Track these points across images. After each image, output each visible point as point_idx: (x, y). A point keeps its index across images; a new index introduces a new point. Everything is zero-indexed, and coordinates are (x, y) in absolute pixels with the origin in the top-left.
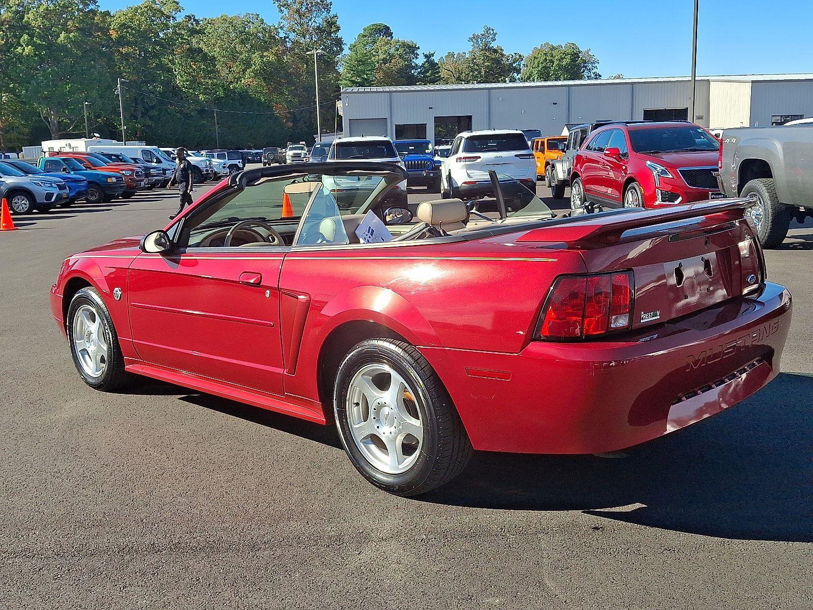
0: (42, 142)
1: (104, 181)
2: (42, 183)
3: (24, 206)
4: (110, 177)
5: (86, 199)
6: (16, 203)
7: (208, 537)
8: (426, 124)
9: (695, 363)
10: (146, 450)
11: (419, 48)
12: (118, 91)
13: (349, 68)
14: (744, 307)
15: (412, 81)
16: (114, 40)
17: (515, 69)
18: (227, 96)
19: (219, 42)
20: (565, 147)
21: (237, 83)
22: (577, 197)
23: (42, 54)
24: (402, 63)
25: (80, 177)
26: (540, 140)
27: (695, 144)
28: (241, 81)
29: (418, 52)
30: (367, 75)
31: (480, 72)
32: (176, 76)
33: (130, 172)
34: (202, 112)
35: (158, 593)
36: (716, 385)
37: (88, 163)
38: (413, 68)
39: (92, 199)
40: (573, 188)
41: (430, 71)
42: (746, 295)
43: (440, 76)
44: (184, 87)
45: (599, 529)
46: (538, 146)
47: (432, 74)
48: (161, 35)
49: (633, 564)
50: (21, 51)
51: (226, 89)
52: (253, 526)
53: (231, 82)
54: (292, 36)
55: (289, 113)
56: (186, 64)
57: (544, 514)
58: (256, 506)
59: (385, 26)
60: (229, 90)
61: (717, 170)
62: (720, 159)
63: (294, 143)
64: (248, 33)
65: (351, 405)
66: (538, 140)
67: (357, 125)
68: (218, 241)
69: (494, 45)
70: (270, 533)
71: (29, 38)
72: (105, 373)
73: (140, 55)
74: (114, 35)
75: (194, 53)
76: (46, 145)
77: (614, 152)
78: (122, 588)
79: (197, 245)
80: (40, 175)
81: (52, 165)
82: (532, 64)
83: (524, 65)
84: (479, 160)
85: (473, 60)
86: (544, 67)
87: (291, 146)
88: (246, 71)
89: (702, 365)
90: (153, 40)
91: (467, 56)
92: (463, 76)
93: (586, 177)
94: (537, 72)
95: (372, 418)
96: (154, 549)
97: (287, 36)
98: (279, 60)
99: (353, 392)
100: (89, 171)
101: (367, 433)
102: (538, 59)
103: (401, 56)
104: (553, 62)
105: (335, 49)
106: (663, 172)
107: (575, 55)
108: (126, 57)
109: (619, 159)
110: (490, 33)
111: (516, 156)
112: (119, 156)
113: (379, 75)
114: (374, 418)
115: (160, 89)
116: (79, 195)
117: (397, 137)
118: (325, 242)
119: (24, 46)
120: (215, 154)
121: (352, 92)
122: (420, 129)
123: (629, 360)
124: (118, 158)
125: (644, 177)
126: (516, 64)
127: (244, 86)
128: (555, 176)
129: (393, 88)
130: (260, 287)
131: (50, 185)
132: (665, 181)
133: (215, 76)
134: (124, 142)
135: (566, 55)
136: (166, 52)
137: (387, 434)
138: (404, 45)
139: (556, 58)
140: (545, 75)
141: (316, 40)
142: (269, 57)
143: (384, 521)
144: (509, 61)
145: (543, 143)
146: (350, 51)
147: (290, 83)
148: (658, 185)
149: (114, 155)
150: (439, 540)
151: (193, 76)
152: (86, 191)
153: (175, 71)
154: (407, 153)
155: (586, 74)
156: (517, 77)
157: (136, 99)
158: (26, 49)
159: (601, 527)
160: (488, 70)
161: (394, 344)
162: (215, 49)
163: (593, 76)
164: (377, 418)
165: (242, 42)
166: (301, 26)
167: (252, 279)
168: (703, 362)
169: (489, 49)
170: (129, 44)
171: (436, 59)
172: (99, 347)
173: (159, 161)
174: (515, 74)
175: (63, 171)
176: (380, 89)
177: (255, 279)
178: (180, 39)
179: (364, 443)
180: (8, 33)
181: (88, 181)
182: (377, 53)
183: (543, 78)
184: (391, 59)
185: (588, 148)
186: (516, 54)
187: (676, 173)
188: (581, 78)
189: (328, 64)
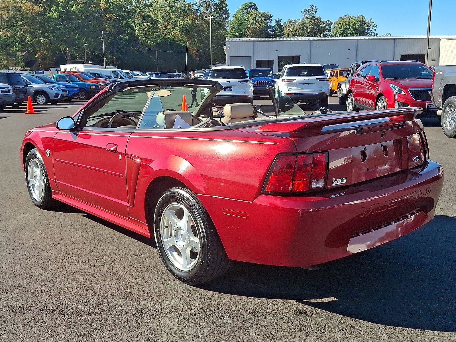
0: (61, 66)
1: (88, 88)
2: (53, 88)
3: (42, 100)
4: (92, 86)
5: (78, 98)
6: (39, 99)
7: (65, 304)
8: (273, 60)
9: (367, 212)
10: (51, 247)
11: (272, 16)
12: (102, 38)
13: (232, 28)
14: (409, 176)
15: (268, 35)
16: (102, 10)
17: (327, 29)
18: (163, 42)
19: (160, 12)
20: (347, 74)
21: (169, 35)
22: (350, 104)
23: (63, 16)
24: (262, 25)
25: (76, 85)
26: (336, 71)
27: (421, 75)
28: (171, 34)
29: (272, 19)
30: (242, 31)
31: (307, 31)
32: (136, 31)
33: (104, 84)
34: (149, 51)
35: (21, 339)
36: (384, 226)
37: (80, 78)
38: (269, 28)
39: (82, 97)
40: (349, 99)
41: (278, 30)
42: (411, 169)
43: (284, 32)
44: (140, 37)
45: (303, 313)
46: (334, 74)
47: (279, 32)
48: (128, 7)
49: (317, 338)
50: (52, 15)
51: (163, 38)
52: (93, 299)
53: (166, 34)
54: (201, 9)
55: (198, 52)
56: (141, 24)
57: (272, 301)
58: (100, 286)
59: (254, 4)
60: (165, 39)
61: (431, 90)
62: (433, 84)
63: (198, 69)
64: (176, 7)
65: (163, 227)
66: (334, 70)
67: (234, 60)
68: (104, 125)
69: (316, 16)
70: (102, 304)
71: (56, 7)
72: (43, 199)
73: (116, 18)
74: (103, 7)
75: (146, 18)
76: (63, 67)
77: (372, 78)
78: (2, 334)
79: (93, 126)
80: (53, 84)
81: (60, 79)
82: (338, 27)
83: (333, 27)
84: (295, 81)
85: (303, 23)
86: (344, 29)
87: (197, 71)
88: (175, 28)
89: (372, 214)
90: (124, 10)
91: (300, 21)
92: (297, 33)
93: (356, 92)
94: (340, 31)
95: (174, 235)
96: (31, 310)
97: (198, 9)
98: (193, 23)
99: (164, 219)
100: (81, 82)
101: (171, 245)
102: (342, 24)
103: (262, 21)
104: (350, 26)
105: (225, 16)
106: (399, 91)
107: (363, 22)
108: (109, 19)
109: (375, 82)
110: (314, 9)
111: (317, 79)
112: (99, 74)
113: (250, 32)
114: (175, 236)
115: (127, 37)
116: (74, 95)
117: (256, 68)
118: (158, 127)
119: (53, 12)
120: (154, 75)
121: (232, 41)
122: (270, 63)
123: (323, 209)
124: (99, 76)
125: (388, 93)
126: (328, 27)
127: (173, 37)
128: (341, 91)
129: (256, 39)
130: (116, 153)
131: (57, 89)
132: (400, 96)
133: (157, 31)
134: (104, 67)
135: (358, 22)
136: (131, 17)
137: (182, 246)
138: (264, 15)
139: (352, 23)
140: (345, 33)
141: (214, 11)
142: (188, 21)
143: (173, 301)
144: (324, 25)
145: (337, 72)
146: (233, 18)
147: (199, 35)
148: (396, 98)
149: (97, 74)
150: (202, 315)
151: (145, 31)
152: (78, 93)
153: (136, 27)
154: (257, 76)
155: (369, 33)
156: (329, 34)
157: (113, 43)
158: (54, 13)
159: (304, 312)
160: (312, 30)
161: (186, 192)
162: (158, 16)
163: (373, 34)
164: (177, 236)
165: (173, 12)
166: (206, 3)
167: (112, 147)
168: (373, 212)
169: (313, 18)
170: (110, 12)
171: (282, 23)
172: (40, 183)
173: (122, 78)
174: (328, 33)
175: (67, 82)
176: (248, 39)
177: (114, 148)
178: (139, 10)
179: (170, 251)
180: (45, 5)
181: (79, 88)
182: (249, 19)
183: (344, 35)
184: (256, 23)
185: (359, 75)
186: (328, 21)
187: (407, 92)
188: (366, 35)
189: (220, 25)
